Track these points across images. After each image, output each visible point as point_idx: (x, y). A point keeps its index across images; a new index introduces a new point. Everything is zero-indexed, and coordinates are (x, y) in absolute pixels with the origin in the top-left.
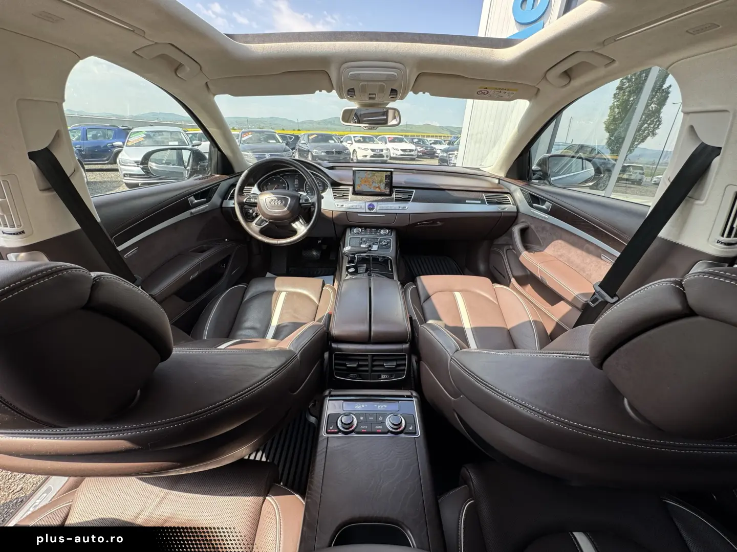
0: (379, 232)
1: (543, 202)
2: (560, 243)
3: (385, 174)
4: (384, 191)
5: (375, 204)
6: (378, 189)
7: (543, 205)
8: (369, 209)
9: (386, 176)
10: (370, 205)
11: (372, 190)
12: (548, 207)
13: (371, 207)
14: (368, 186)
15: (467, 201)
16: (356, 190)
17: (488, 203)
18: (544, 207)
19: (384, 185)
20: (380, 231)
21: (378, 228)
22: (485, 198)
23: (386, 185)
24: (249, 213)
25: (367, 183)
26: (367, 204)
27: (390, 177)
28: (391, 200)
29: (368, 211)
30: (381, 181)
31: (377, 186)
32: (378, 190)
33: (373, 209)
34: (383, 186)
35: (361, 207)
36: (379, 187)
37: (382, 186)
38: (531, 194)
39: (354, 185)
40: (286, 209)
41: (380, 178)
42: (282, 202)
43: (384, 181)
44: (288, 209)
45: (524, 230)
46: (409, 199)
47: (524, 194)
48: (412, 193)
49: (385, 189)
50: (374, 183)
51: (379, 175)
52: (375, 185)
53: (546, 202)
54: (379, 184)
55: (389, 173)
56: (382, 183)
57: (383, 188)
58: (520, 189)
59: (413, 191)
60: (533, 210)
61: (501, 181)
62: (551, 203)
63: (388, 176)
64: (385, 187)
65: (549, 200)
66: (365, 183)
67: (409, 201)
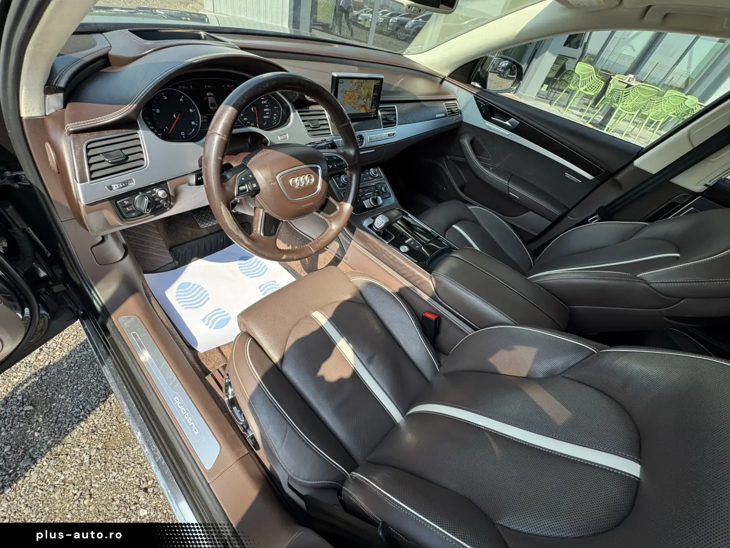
0: (370, 175)
1: (506, 117)
3: (373, 83)
4: (370, 111)
6: (363, 109)
7: (505, 121)
9: (375, 86)
11: (357, 111)
12: (513, 125)
13: (359, 139)
14: (352, 104)
15: (437, 116)
17: (449, 115)
18: (507, 123)
19: (371, 102)
20: (369, 171)
21: (364, 168)
22: (445, 108)
23: (373, 100)
24: (158, 196)
25: (352, 100)
27: (379, 87)
28: (378, 126)
30: (368, 96)
31: (363, 104)
32: (362, 111)
34: (369, 102)
36: (364, 106)
37: (368, 104)
38: (490, 106)
40: (319, 188)
41: (367, 91)
42: (310, 178)
43: (372, 95)
45: (472, 143)
46: (395, 121)
47: (479, 104)
48: (395, 110)
49: (371, 108)
50: (360, 100)
51: (367, 85)
52: (361, 102)
53: (512, 119)
54: (365, 100)
55: (378, 82)
56: (369, 99)
57: (369, 108)
58: (474, 97)
59: (394, 107)
60: (488, 123)
61: (445, 82)
62: (518, 121)
63: (376, 87)
64: (372, 105)
65: (517, 118)
66: (349, 100)
67: (395, 123)
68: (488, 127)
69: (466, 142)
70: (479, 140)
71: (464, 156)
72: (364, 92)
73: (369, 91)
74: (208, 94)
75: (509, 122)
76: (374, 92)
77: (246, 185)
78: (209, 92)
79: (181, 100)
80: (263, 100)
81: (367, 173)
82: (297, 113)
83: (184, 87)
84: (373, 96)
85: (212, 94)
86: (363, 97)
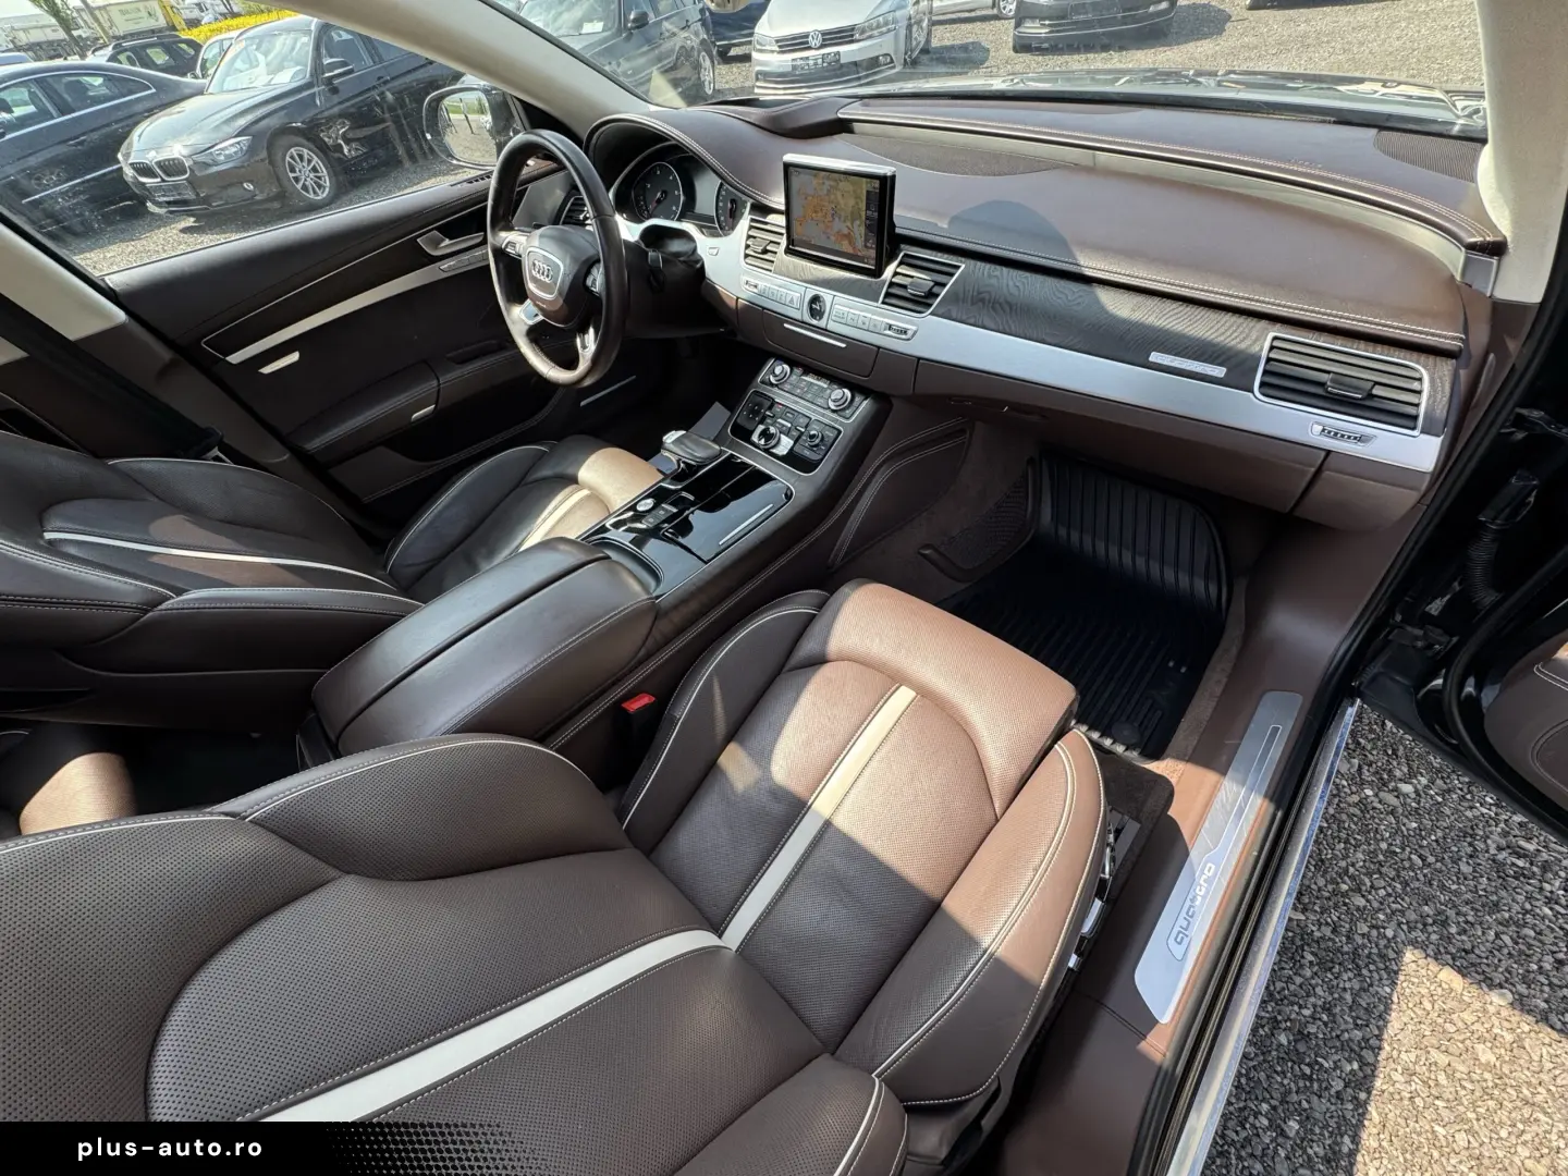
3: (865, 185)
4: (864, 252)
5: (827, 295)
6: (846, 242)
8: (811, 311)
9: (868, 192)
11: (834, 243)
13: (817, 307)
15: (1155, 357)
16: (793, 234)
17: (1263, 389)
19: (863, 229)
22: (1265, 354)
23: (866, 226)
25: (819, 217)
26: (810, 293)
27: (884, 198)
28: (869, 294)
29: (807, 318)
30: (854, 217)
31: (846, 231)
32: (845, 246)
33: (819, 313)
34: (860, 231)
35: (792, 301)
36: (848, 237)
37: (857, 236)
39: (788, 216)
40: (556, 293)
41: (851, 204)
42: (548, 272)
43: (863, 214)
46: (929, 301)
48: (953, 275)
49: (866, 246)
50: (837, 219)
51: (850, 188)
52: (840, 226)
54: (849, 224)
55: (877, 184)
56: (858, 222)
57: (860, 242)
63: (873, 197)
64: (866, 240)
66: (814, 215)
67: (931, 307)
72: (846, 204)
73: (855, 204)
76: (868, 208)
84: (867, 218)
86: (843, 214)
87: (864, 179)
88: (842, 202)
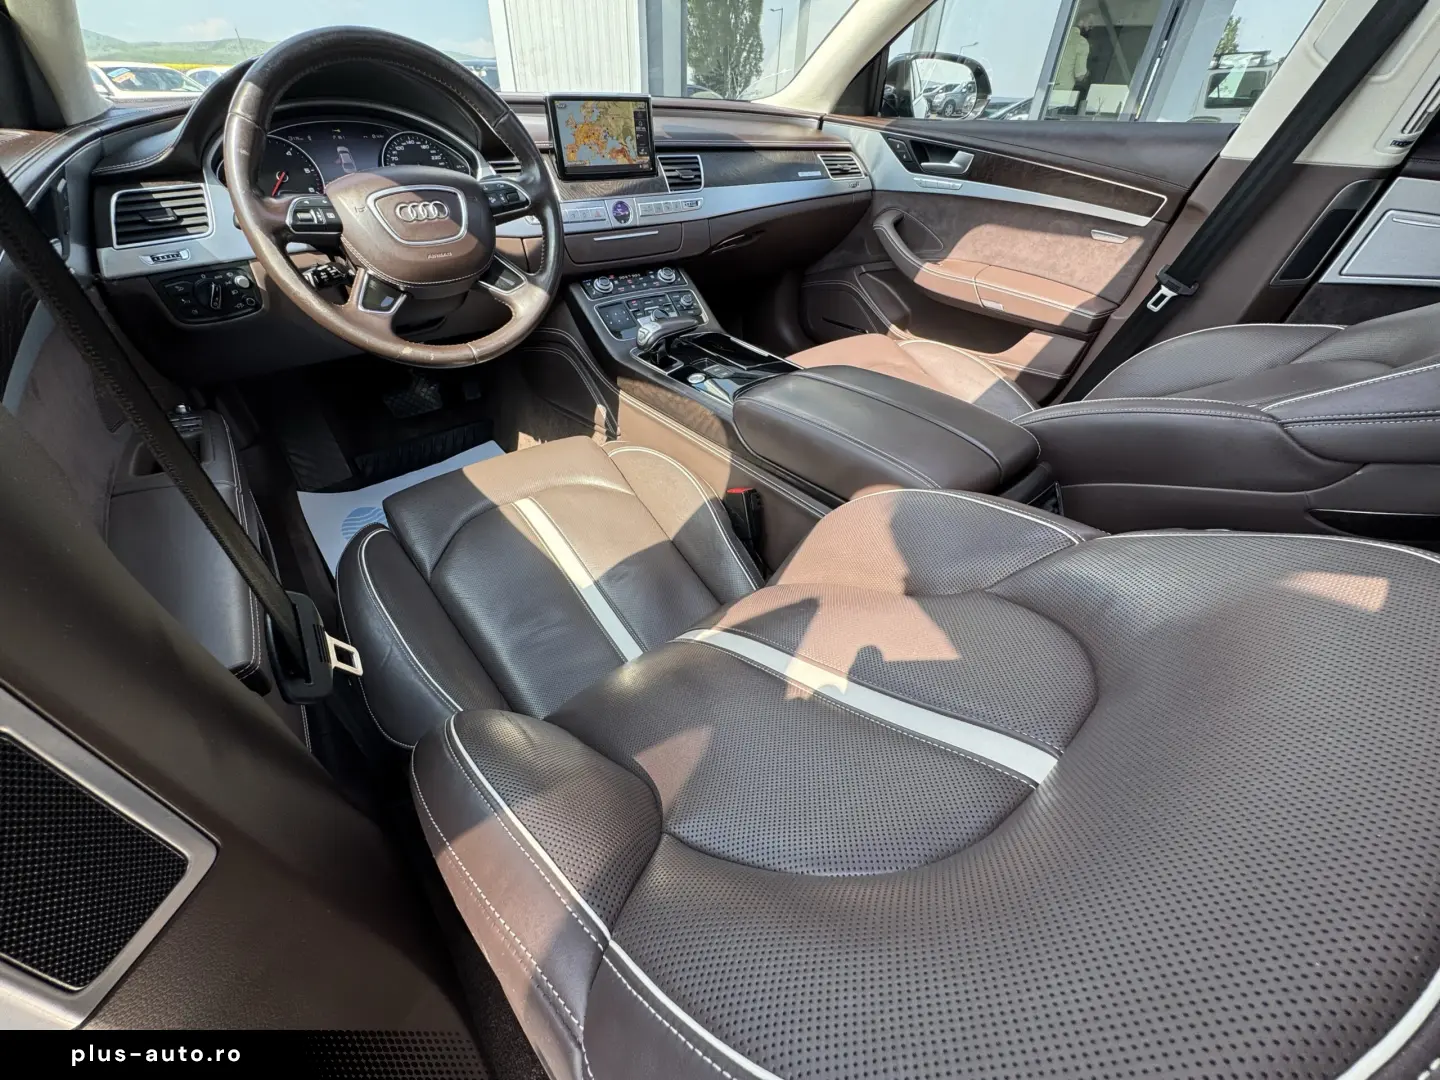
0: (656, 280)
1: (949, 153)
2: (988, 233)
3: (631, 107)
4: (638, 161)
5: (627, 200)
6: (621, 156)
7: (948, 162)
8: (619, 218)
9: (635, 113)
10: (615, 208)
11: (608, 160)
12: (964, 164)
13: (621, 210)
14: (595, 147)
15: (800, 174)
16: (567, 163)
17: (832, 174)
18: (953, 164)
19: (634, 142)
20: (655, 274)
21: (646, 268)
22: (823, 163)
23: (639, 141)
24: (235, 286)
25: (592, 140)
26: (611, 203)
27: (643, 118)
28: (660, 188)
29: (617, 224)
30: (626, 132)
31: (620, 147)
32: (621, 161)
33: (625, 218)
35: (598, 215)
36: (622, 151)
37: (631, 147)
38: (913, 143)
39: (557, 152)
40: (463, 230)
41: (621, 123)
42: (440, 208)
43: (634, 132)
44: (470, 229)
45: (898, 225)
46: (697, 180)
47: (893, 146)
48: (698, 163)
49: (639, 155)
50: (610, 139)
51: (619, 111)
52: (614, 144)
53: (960, 152)
54: (621, 141)
55: (642, 105)
56: (630, 138)
57: (633, 153)
58: (882, 134)
59: (696, 158)
60: (918, 177)
61: (825, 124)
62: (971, 152)
63: (640, 115)
64: (639, 151)
65: (966, 147)
66: (586, 140)
67: (700, 183)
68: (920, 183)
69: (885, 225)
70: (912, 215)
71: (889, 259)
72: (616, 127)
73: (626, 123)
74: (339, 149)
75: (956, 162)
76: (637, 125)
77: (312, 212)
78: (339, 145)
79: (289, 153)
80: (433, 154)
81: (652, 277)
82: (491, 168)
83: (297, 138)
84: (637, 133)
85: (346, 149)
86: (615, 133)
87: (631, 103)
88: (613, 125)
